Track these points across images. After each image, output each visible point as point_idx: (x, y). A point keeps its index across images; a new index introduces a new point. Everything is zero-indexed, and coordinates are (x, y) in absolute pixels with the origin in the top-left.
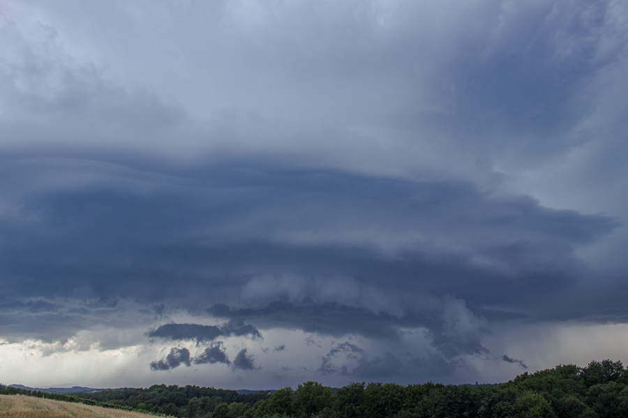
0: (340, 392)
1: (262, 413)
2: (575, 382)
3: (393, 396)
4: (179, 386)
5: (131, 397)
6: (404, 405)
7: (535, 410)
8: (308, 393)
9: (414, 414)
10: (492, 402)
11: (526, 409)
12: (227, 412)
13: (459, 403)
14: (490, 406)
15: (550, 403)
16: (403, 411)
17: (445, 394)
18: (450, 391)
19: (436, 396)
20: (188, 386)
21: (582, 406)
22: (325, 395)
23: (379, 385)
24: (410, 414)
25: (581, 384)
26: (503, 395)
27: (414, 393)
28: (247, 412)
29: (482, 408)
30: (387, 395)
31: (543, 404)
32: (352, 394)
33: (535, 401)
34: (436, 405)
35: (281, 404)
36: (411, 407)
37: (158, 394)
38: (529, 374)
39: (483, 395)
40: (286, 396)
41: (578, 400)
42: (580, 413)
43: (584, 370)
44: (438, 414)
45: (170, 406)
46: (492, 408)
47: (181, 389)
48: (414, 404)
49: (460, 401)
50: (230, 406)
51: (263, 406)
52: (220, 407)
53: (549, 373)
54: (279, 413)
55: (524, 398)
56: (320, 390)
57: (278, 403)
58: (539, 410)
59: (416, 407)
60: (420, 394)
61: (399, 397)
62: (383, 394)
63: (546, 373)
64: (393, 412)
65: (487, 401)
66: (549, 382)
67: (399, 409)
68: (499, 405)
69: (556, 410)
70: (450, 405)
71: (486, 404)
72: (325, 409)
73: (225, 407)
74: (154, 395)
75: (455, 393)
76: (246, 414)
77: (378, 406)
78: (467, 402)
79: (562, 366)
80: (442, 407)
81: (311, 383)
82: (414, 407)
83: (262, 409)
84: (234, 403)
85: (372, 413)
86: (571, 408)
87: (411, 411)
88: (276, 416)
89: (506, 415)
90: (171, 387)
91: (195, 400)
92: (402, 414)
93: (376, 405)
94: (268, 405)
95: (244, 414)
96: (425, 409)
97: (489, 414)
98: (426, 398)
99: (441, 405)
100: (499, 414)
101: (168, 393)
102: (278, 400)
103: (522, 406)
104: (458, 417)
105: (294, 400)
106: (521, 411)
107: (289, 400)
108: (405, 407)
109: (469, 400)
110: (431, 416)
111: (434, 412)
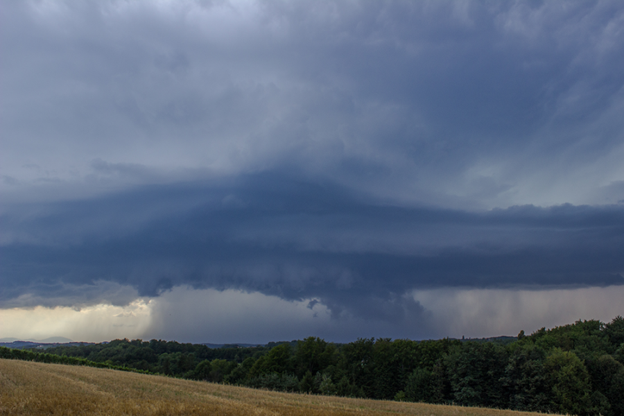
0: (348, 349)
1: (257, 371)
2: (599, 338)
3: (407, 353)
4: (143, 341)
5: (92, 353)
6: (421, 363)
7: (567, 370)
8: (309, 350)
9: (433, 373)
10: (521, 361)
11: (558, 368)
12: (210, 369)
13: (483, 361)
14: (518, 365)
15: (583, 361)
16: (418, 370)
17: (468, 352)
18: (473, 349)
19: (458, 354)
20: (153, 340)
21: (617, 365)
22: (328, 352)
23: (388, 340)
24: (428, 372)
25: (605, 341)
26: (529, 352)
27: (430, 350)
28: (235, 370)
29: (510, 367)
30: (401, 352)
31: (577, 362)
32: (361, 351)
33: (568, 361)
34: (457, 363)
35: (279, 361)
36: (428, 365)
37: (123, 350)
38: (546, 329)
39: (509, 353)
40: (284, 353)
41: (611, 358)
42: (615, 372)
43: (607, 326)
44: (459, 372)
45: (142, 364)
46: (521, 367)
47: (146, 344)
48: (431, 362)
49: (483, 359)
50: (213, 362)
51: (258, 363)
52: (203, 365)
53: (570, 329)
54: (278, 371)
55: (555, 355)
56: (322, 344)
57: (276, 360)
58: (572, 370)
59: (435, 366)
60: (437, 351)
61: (414, 354)
62: (396, 351)
63: (568, 328)
64: (407, 371)
65: (515, 359)
66: (571, 339)
67: (415, 367)
68: (528, 364)
69: (589, 369)
70: (473, 363)
71: (515, 362)
72: (329, 367)
73: (208, 364)
74: (118, 351)
75: (479, 350)
76: (234, 373)
77: (390, 364)
78: (492, 360)
79: (583, 321)
80: (464, 366)
81: (312, 339)
82: (432, 365)
83: (258, 368)
84: (216, 360)
85: (383, 371)
86: (605, 368)
87: (428, 369)
88: (275, 375)
89: (536, 374)
90: (134, 342)
91: (165, 356)
92: (419, 373)
93: (387, 362)
94: (264, 363)
95: (232, 372)
96: (445, 368)
97: (517, 373)
98: (445, 356)
99: (463, 364)
100: (528, 374)
101: (134, 348)
102: (275, 357)
103: (553, 364)
104: (481, 376)
105: (292, 357)
106: (552, 370)
107: (288, 357)
108: (421, 365)
109: (494, 358)
110: (452, 375)
111: (455, 371)
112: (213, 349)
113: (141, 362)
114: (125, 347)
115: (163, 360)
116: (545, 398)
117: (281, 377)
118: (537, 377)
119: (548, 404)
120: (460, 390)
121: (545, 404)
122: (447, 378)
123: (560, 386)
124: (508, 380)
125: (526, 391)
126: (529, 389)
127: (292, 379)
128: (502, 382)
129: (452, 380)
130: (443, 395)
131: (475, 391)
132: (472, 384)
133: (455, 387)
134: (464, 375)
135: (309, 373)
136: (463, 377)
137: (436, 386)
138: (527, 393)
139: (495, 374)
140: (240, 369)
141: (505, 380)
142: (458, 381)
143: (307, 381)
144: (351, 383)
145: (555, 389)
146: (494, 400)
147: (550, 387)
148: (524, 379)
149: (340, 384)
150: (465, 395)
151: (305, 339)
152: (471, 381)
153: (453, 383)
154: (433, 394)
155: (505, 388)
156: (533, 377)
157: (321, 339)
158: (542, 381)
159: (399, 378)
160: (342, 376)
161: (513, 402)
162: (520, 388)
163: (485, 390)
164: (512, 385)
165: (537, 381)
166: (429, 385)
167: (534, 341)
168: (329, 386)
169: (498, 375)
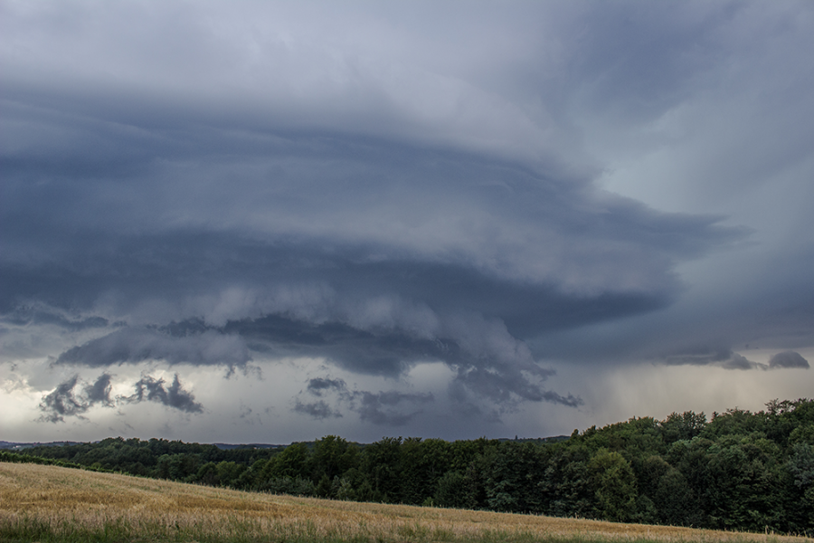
0: (371, 449)
1: (268, 475)
2: (653, 437)
3: (438, 455)
4: (141, 440)
5: (78, 454)
6: (452, 465)
7: (613, 472)
8: (328, 451)
9: (465, 477)
10: (563, 463)
11: (602, 470)
12: (215, 473)
13: (521, 464)
14: (559, 467)
15: (630, 463)
16: (450, 473)
17: (504, 453)
18: (510, 449)
19: (493, 455)
20: (153, 439)
21: (665, 466)
22: (349, 453)
23: (418, 440)
24: (460, 476)
25: (659, 440)
26: (573, 454)
27: (463, 450)
28: (244, 473)
29: (550, 470)
30: (431, 453)
31: (622, 464)
32: (386, 452)
33: (613, 462)
34: (492, 466)
35: (292, 464)
36: (460, 468)
37: (116, 451)
38: (597, 428)
39: (550, 453)
40: (298, 454)
41: (661, 459)
42: (663, 474)
43: (662, 424)
44: (495, 476)
45: (137, 466)
46: (562, 470)
47: (144, 443)
48: (464, 465)
49: (522, 461)
50: (219, 465)
51: (269, 466)
52: (207, 468)
53: (622, 427)
54: (291, 475)
55: (599, 457)
56: (342, 445)
57: (289, 462)
58: (617, 472)
59: (468, 469)
60: (472, 452)
61: (445, 456)
62: (426, 452)
63: (619, 427)
64: (437, 475)
65: (556, 461)
66: (623, 438)
67: (446, 471)
68: (570, 465)
69: (636, 471)
70: (510, 465)
71: (556, 464)
72: (350, 470)
73: (213, 467)
74: (110, 452)
75: (517, 451)
76: (243, 477)
77: (418, 467)
78: (531, 462)
79: (637, 418)
80: (500, 469)
81: (331, 438)
82: (464, 468)
83: (268, 471)
84: (223, 462)
85: (410, 475)
86: (653, 469)
87: (461, 473)
88: (287, 479)
89: (579, 478)
90: (130, 442)
91: (165, 457)
92: (451, 477)
93: (415, 465)
94: (275, 466)
95: (240, 476)
96: (479, 471)
97: (557, 477)
98: (479, 457)
99: (499, 466)
100: (570, 478)
101: (128, 449)
102: (289, 459)
103: (597, 466)
104: (518, 481)
105: (308, 459)
106: (595, 472)
107: (303, 459)
108: (453, 468)
109: (534, 459)
110: (486, 479)
111: (490, 474)
112: (224, 450)
113: (135, 465)
114: (118, 447)
115: (162, 462)
116: (587, 504)
117: (294, 481)
118: (579, 481)
119: (590, 510)
120: (495, 496)
121: (588, 510)
122: (481, 483)
123: (604, 490)
124: (549, 484)
125: (567, 496)
126: (571, 495)
127: (306, 484)
128: (541, 487)
129: (486, 485)
130: (477, 502)
131: (512, 496)
132: (508, 490)
133: (490, 492)
134: (500, 479)
135: (325, 477)
136: (499, 482)
137: (469, 491)
138: (568, 499)
139: (534, 478)
140: (249, 473)
141: (545, 485)
142: (492, 486)
143: (323, 486)
144: (374, 489)
145: (598, 493)
146: (532, 508)
147: (593, 492)
148: (566, 483)
149: (360, 490)
150: (499, 501)
151: (323, 438)
152: (507, 486)
153: (487, 488)
154: (465, 501)
155: (545, 493)
156: (575, 480)
157: (342, 438)
158: (585, 485)
159: (428, 483)
160: (363, 480)
161: (553, 509)
162: (561, 493)
163: (524, 496)
164: (552, 490)
165: (579, 485)
166: (461, 490)
167: (583, 440)
168: (347, 492)
169: (536, 479)
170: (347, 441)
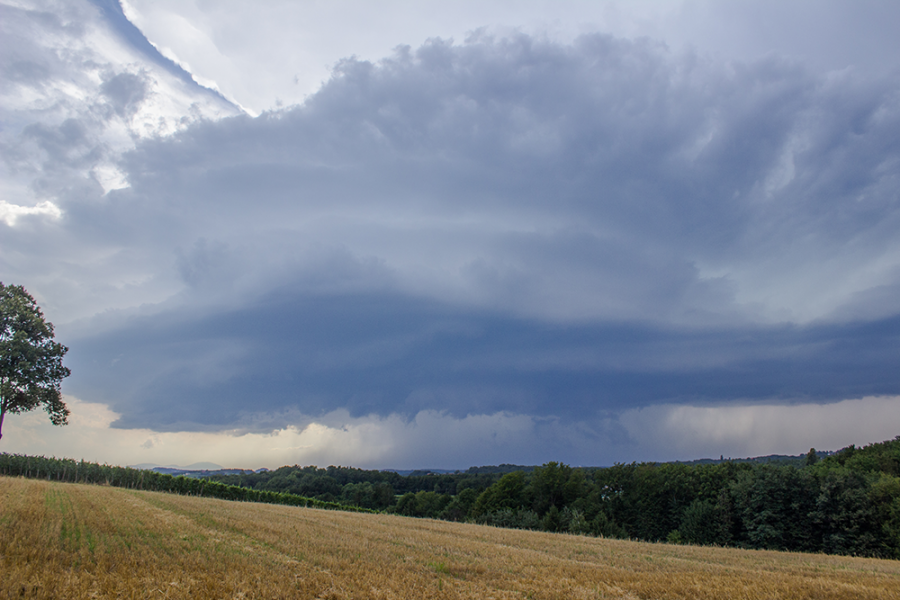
1: (484, 506)
3: (681, 481)
4: (318, 468)
6: (700, 493)
8: (551, 480)
9: (717, 507)
10: (837, 490)
11: (888, 499)
13: (784, 491)
14: (832, 495)
16: (697, 502)
17: (763, 479)
18: (770, 474)
19: (750, 482)
20: (331, 467)
22: (575, 480)
24: (710, 506)
26: (845, 479)
27: (711, 476)
28: (451, 504)
29: (822, 498)
30: (673, 480)
32: (619, 479)
34: (750, 494)
35: (512, 494)
36: (709, 496)
37: (298, 480)
38: (856, 447)
39: (818, 479)
40: (517, 483)
44: (754, 506)
46: (838, 498)
48: (713, 492)
49: (785, 487)
50: (418, 495)
51: (485, 496)
52: (406, 500)
53: (891, 447)
54: (511, 506)
55: (883, 483)
56: (566, 471)
57: (508, 492)
59: (718, 497)
60: (720, 478)
61: (690, 483)
62: (666, 478)
64: (681, 504)
65: (829, 488)
66: (895, 460)
67: (692, 499)
68: (847, 493)
70: (771, 493)
71: (828, 492)
72: (578, 500)
74: (292, 481)
76: (450, 509)
77: (658, 496)
78: (795, 489)
80: (761, 497)
81: (553, 465)
82: (715, 496)
83: (484, 502)
84: (422, 492)
85: (648, 505)
87: (710, 502)
88: (509, 512)
89: (859, 508)
90: (307, 469)
91: (351, 486)
92: (698, 507)
93: (654, 493)
94: (492, 496)
95: (446, 508)
96: (733, 499)
97: (832, 506)
98: (732, 485)
99: (758, 494)
100: (848, 507)
101: (311, 478)
102: (507, 490)
103: (881, 495)
104: (782, 510)
105: (526, 488)
106: (879, 502)
107: (521, 488)
108: (700, 496)
109: (799, 486)
110: (743, 509)
111: (747, 504)
112: (406, 477)
114: (299, 476)
115: (348, 492)
116: (873, 539)
117: (517, 514)
118: (860, 512)
119: (877, 547)
120: (755, 529)
121: (874, 547)
122: (736, 513)
123: (893, 523)
124: (821, 515)
125: (847, 529)
126: (851, 527)
127: (531, 516)
128: (812, 519)
129: (743, 515)
130: (732, 536)
131: (776, 529)
132: (771, 521)
133: (748, 524)
134: (760, 509)
135: (553, 508)
136: (759, 512)
137: (722, 523)
138: (847, 533)
139: (801, 507)
140: (456, 504)
141: (817, 516)
142: (752, 517)
143: (553, 518)
144: (610, 519)
145: (886, 527)
146: (801, 542)
147: (878, 525)
148: (843, 514)
149: (596, 521)
150: (762, 535)
151: (544, 465)
152: (769, 517)
153: (744, 519)
154: (718, 534)
155: (816, 526)
156: (854, 511)
157: (566, 464)
158: (867, 517)
159: (670, 513)
160: (596, 512)
161: (827, 544)
162: (838, 526)
163: (789, 528)
164: (826, 522)
165: (860, 516)
166: (712, 522)
168: (581, 525)
169: (805, 508)
170: (571, 467)
